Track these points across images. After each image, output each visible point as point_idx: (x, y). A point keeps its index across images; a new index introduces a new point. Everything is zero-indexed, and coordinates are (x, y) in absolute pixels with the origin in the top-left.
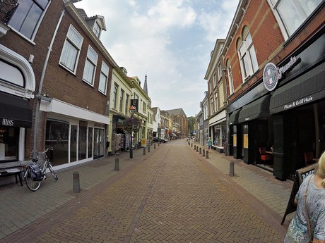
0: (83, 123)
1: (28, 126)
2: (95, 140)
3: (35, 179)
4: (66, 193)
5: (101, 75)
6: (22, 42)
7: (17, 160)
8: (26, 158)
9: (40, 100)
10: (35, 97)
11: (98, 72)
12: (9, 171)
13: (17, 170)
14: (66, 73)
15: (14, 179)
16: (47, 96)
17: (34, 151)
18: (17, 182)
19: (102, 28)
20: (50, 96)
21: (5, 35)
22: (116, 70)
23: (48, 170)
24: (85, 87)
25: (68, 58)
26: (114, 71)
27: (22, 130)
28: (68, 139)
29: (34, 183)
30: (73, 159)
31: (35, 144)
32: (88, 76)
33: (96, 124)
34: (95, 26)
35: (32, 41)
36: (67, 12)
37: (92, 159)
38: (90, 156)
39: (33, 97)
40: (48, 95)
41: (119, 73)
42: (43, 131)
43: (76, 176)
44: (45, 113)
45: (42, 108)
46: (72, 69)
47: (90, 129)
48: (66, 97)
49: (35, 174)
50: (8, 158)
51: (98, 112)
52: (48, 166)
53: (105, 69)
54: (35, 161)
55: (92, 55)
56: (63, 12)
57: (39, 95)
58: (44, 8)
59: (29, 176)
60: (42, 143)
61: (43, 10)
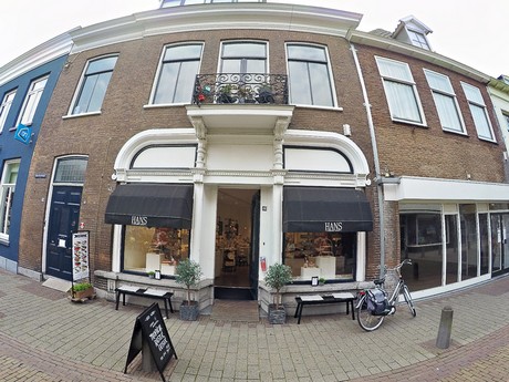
0: (467, 207)
1: (370, 228)
2: (494, 237)
3: (373, 313)
4: (423, 345)
5: (471, 107)
6: (323, 115)
7: (354, 280)
8: (367, 278)
9: (381, 184)
10: (373, 182)
11: (464, 105)
12: (336, 296)
13: (350, 295)
14: (409, 129)
15: (343, 308)
16: (391, 176)
17: (382, 266)
18: (348, 313)
19: (424, 32)
20: (396, 174)
21: (292, 118)
22: (494, 86)
23: (401, 298)
24: (452, 140)
25: (403, 105)
26: (490, 90)
27: (361, 236)
28: (441, 241)
29: (371, 319)
30: (452, 278)
31: (383, 255)
32: (449, 119)
33: (492, 205)
34: (412, 36)
35: (336, 108)
36: (357, 45)
37: (488, 276)
38: (484, 271)
39: (369, 182)
40: (392, 174)
41: (501, 89)
42: (395, 232)
43: (447, 316)
44: (394, 204)
45: (389, 196)
46: (416, 118)
47: (483, 217)
48: (425, 167)
49: (375, 304)
50: (340, 277)
51: (491, 180)
52: (402, 292)
53: (472, 94)
54: (379, 283)
55: (437, 81)
56: (353, 48)
57: (379, 177)
58: (324, 60)
59: (364, 306)
60: (395, 253)
61: (326, 63)
